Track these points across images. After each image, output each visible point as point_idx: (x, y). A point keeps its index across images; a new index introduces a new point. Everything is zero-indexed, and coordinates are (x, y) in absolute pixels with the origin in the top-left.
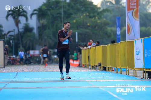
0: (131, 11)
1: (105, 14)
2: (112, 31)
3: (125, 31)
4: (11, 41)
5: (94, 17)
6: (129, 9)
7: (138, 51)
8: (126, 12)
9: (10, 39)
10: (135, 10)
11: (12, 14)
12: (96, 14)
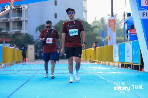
0: (111, 28)
1: (95, 29)
2: (99, 39)
3: (107, 40)
4: (38, 46)
5: (88, 30)
6: (110, 26)
7: (115, 51)
8: (108, 28)
9: (38, 44)
10: (113, 27)
11: (39, 29)
12: (89, 29)
